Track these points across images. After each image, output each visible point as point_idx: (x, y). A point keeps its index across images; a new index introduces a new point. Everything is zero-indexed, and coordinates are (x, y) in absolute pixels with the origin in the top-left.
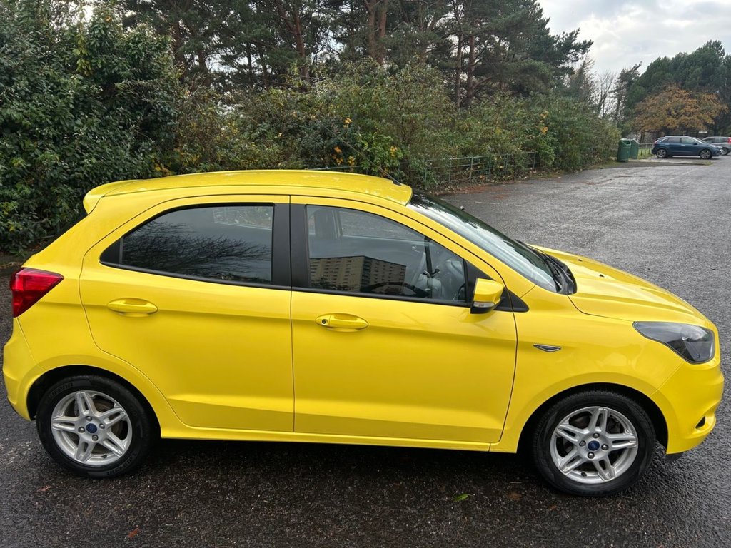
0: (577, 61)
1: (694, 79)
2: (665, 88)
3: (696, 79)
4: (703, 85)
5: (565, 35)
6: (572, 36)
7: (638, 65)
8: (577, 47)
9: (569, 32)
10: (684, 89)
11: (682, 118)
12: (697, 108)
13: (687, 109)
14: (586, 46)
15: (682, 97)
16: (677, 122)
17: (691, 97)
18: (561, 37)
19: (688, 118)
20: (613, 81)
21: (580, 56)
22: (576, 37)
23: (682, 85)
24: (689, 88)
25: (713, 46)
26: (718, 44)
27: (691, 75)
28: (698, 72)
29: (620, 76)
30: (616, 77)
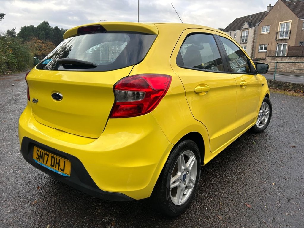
1: (42, 36)
2: (32, 39)
3: (43, 36)
4: (46, 38)
7: (14, 28)
10: (40, 40)
11: (42, 51)
12: (47, 47)
13: (44, 47)
14: (2, 16)
15: (40, 42)
16: (41, 52)
17: (43, 43)
19: (45, 51)
23: (39, 38)
24: (41, 39)
25: (46, 23)
26: (47, 23)
27: (41, 34)
28: (43, 33)
29: (7, 33)
30: (5, 33)
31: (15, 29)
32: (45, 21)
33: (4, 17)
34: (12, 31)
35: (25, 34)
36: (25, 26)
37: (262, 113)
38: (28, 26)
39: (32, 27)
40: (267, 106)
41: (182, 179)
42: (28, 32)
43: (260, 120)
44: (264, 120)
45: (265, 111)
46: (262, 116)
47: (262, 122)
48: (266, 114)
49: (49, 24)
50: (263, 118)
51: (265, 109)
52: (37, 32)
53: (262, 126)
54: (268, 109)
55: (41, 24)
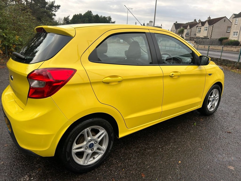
0: (56, 11)
5: (50, 2)
6: (53, 3)
8: (56, 7)
9: (52, 1)
14: (58, 7)
18: (49, 2)
20: (62, 21)
21: (57, 10)
22: (54, 3)
25: (89, 12)
26: (91, 12)
27: (85, 20)
28: (87, 19)
29: (64, 19)
30: (62, 19)
31: (69, 16)
32: (89, 10)
33: (59, 8)
34: (67, 18)
35: (75, 20)
36: (75, 14)
37: (213, 98)
38: (77, 14)
39: (81, 15)
40: (217, 92)
41: (88, 147)
42: (77, 19)
43: (211, 104)
44: (214, 104)
45: (216, 96)
46: (213, 101)
47: (212, 106)
48: (216, 99)
49: (92, 13)
50: (213, 103)
51: (216, 95)
52: (83, 19)
53: (212, 109)
54: (218, 95)
55: (86, 12)
